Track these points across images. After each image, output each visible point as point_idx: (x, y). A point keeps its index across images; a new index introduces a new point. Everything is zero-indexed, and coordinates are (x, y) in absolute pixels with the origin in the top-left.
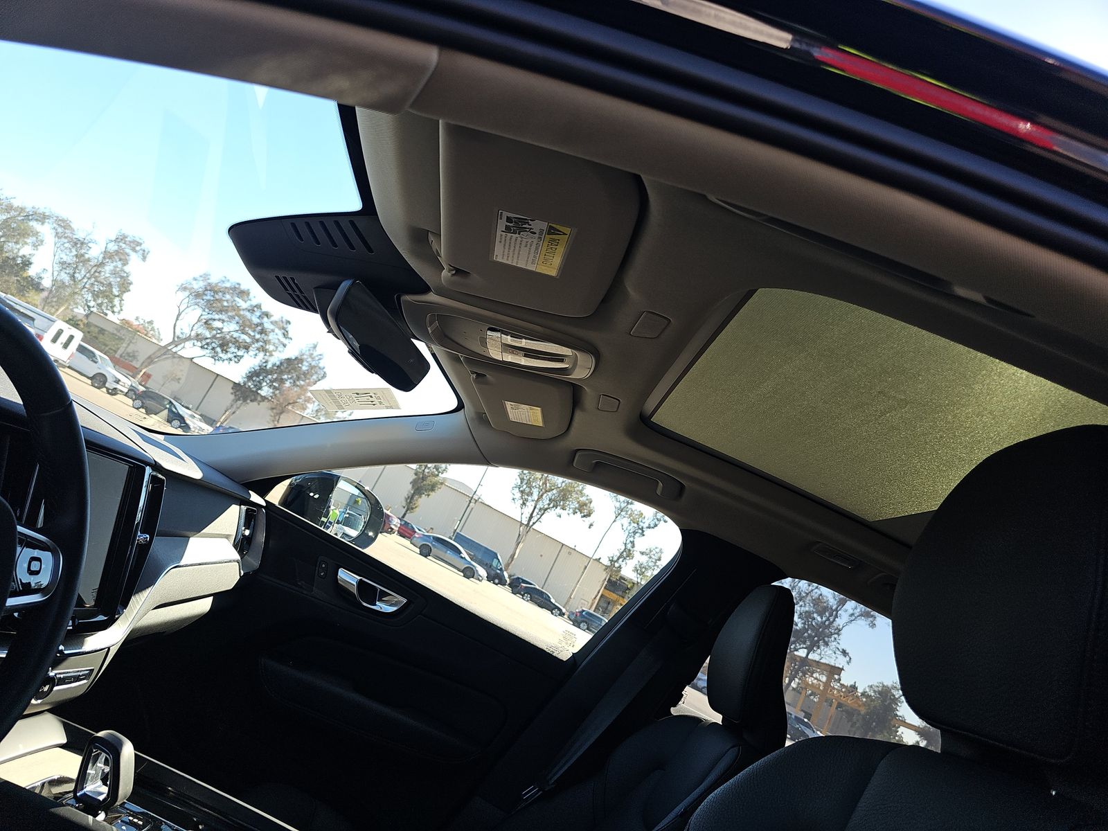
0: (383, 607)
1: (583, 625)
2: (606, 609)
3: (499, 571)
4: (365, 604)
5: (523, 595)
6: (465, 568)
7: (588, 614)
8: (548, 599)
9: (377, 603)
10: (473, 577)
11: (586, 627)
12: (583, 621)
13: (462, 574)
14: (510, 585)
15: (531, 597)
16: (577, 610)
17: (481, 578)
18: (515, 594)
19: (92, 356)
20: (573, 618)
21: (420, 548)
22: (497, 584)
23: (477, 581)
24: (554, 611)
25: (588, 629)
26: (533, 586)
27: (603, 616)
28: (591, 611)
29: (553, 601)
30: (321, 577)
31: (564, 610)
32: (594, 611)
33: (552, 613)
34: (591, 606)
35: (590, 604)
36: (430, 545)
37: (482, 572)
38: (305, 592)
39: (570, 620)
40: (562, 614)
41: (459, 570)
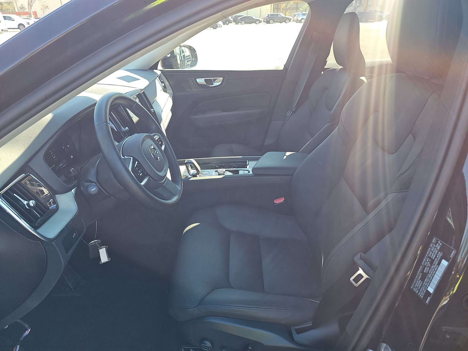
0: (216, 84)
1: (271, 21)
2: (278, 8)
4: (211, 86)
5: (241, 23)
7: (271, 15)
8: (252, 18)
9: (214, 83)
10: (217, 27)
11: (272, 21)
12: (271, 20)
13: (212, 28)
14: (234, 21)
15: (244, 22)
16: (266, 16)
17: (221, 26)
18: (238, 24)
19: (10, 19)
20: (265, 21)
22: (228, 24)
23: (220, 28)
24: (256, 23)
25: (274, 22)
26: (243, 16)
27: (278, 12)
28: (272, 13)
29: (254, 18)
30: (192, 85)
31: (261, 19)
32: (273, 13)
33: (256, 24)
34: (271, 11)
35: (270, 10)
37: (220, 23)
38: (191, 92)
39: (265, 22)
40: (260, 22)
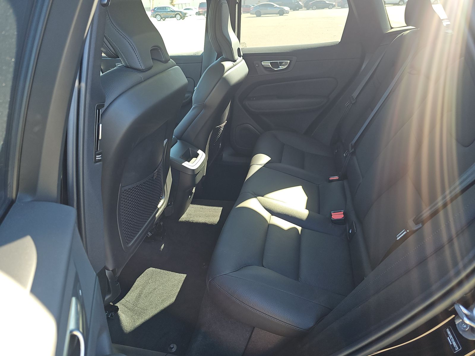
3: (296, 4)
5: (312, 8)
6: (279, 11)
8: (325, 3)
10: (284, 14)
13: (278, 15)
14: (305, 7)
15: (316, 7)
17: (288, 12)
18: (309, 10)
21: (255, 14)
22: (298, 10)
23: (287, 14)
29: (328, 2)
31: (334, 3)
33: (329, 8)
36: (259, 10)
37: (287, 8)
39: (339, 6)
40: (334, 6)
41: (277, 14)
